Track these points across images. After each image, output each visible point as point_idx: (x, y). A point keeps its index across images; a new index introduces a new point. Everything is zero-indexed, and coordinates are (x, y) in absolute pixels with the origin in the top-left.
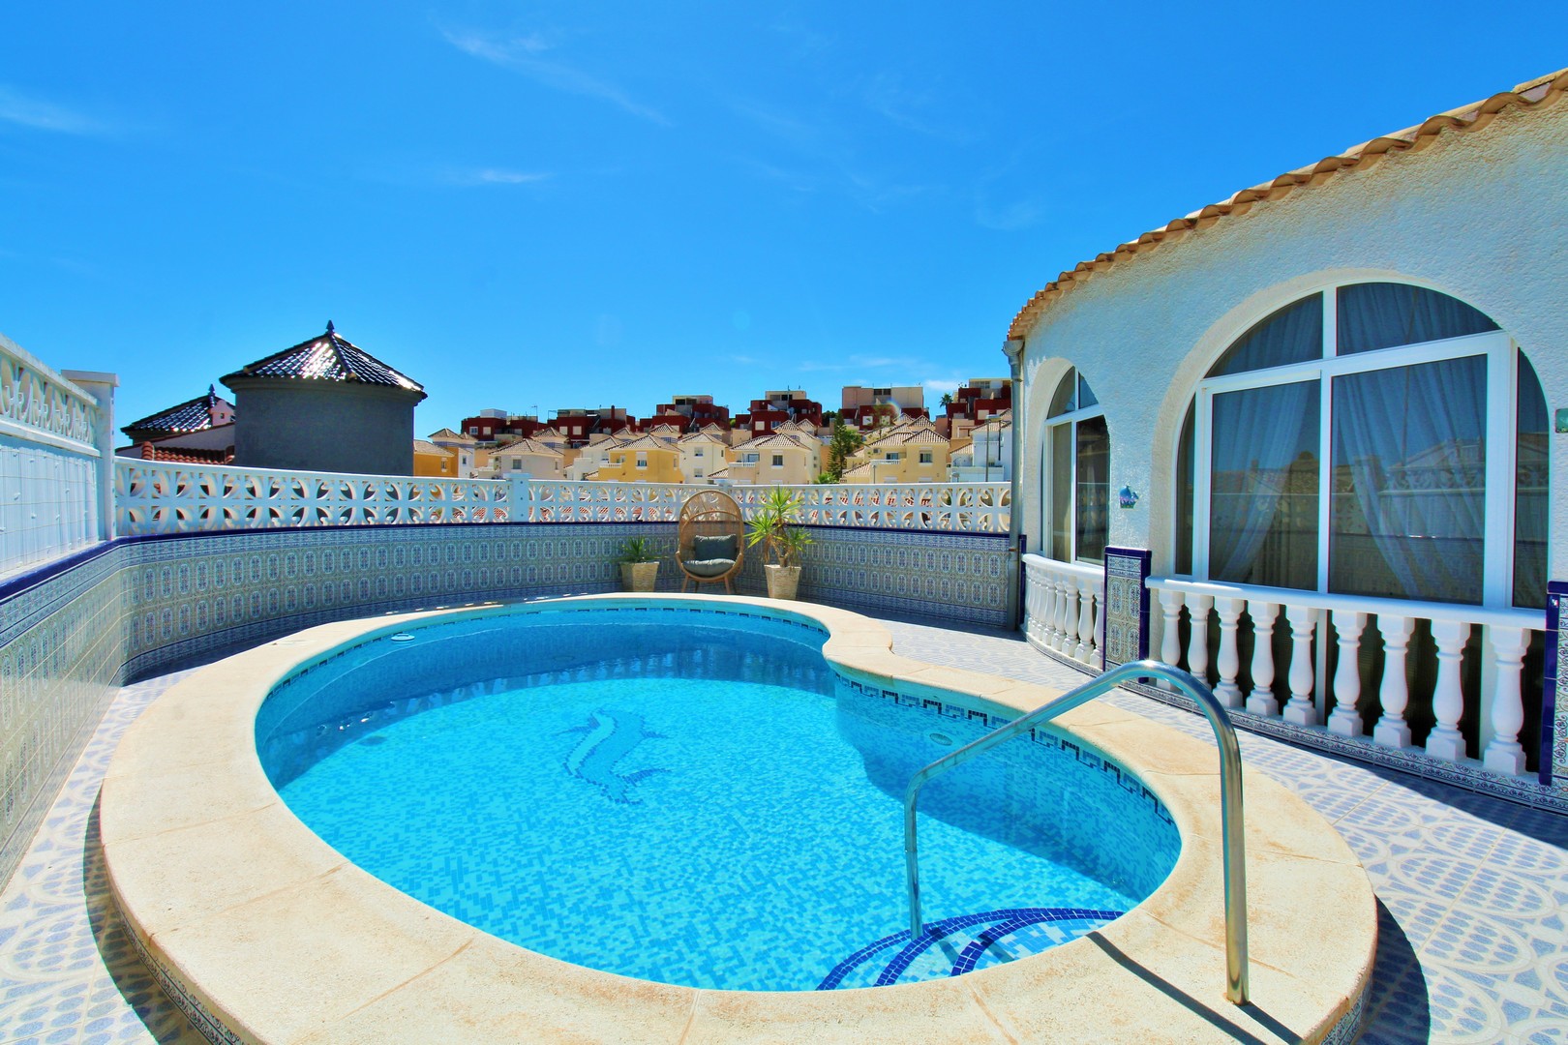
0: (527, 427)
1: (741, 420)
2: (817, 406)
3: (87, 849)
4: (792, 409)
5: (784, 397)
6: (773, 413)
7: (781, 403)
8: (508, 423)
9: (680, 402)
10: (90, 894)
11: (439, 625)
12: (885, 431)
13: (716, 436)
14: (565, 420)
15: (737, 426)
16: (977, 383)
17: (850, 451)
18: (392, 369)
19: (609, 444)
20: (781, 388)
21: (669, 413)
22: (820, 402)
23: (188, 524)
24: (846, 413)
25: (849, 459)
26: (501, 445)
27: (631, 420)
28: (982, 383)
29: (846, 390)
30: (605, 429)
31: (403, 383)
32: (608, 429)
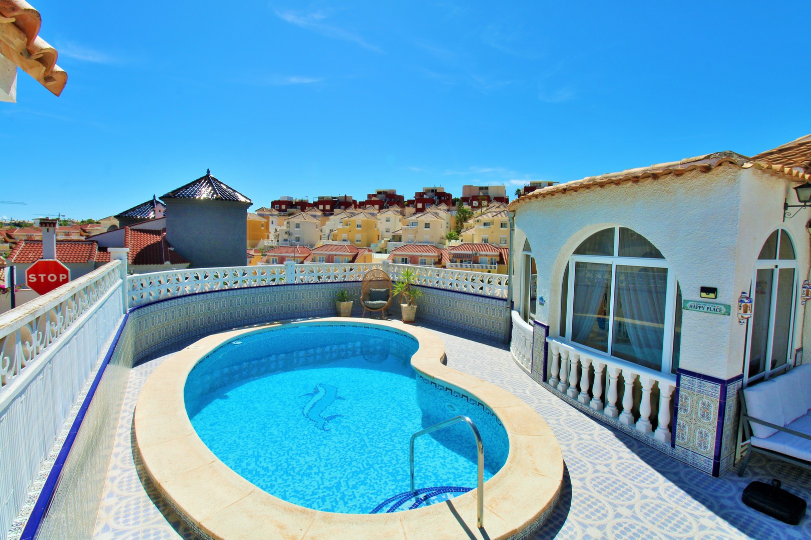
0: (303, 205)
1: (410, 202)
2: (450, 195)
3: (132, 447)
4: (437, 197)
5: (433, 191)
6: (426, 199)
7: (431, 194)
8: (294, 203)
9: (379, 193)
10: (137, 465)
11: (255, 334)
12: (484, 209)
13: (397, 211)
14: (322, 201)
15: (408, 206)
16: (534, 184)
17: (465, 220)
18: (237, 192)
19: (343, 215)
20: (431, 186)
21: (373, 199)
22: (451, 193)
23: (154, 298)
24: (464, 199)
25: (465, 224)
26: (290, 214)
27: (355, 202)
28: (537, 183)
29: (465, 187)
30: (341, 207)
31: (242, 199)
32: (343, 207)
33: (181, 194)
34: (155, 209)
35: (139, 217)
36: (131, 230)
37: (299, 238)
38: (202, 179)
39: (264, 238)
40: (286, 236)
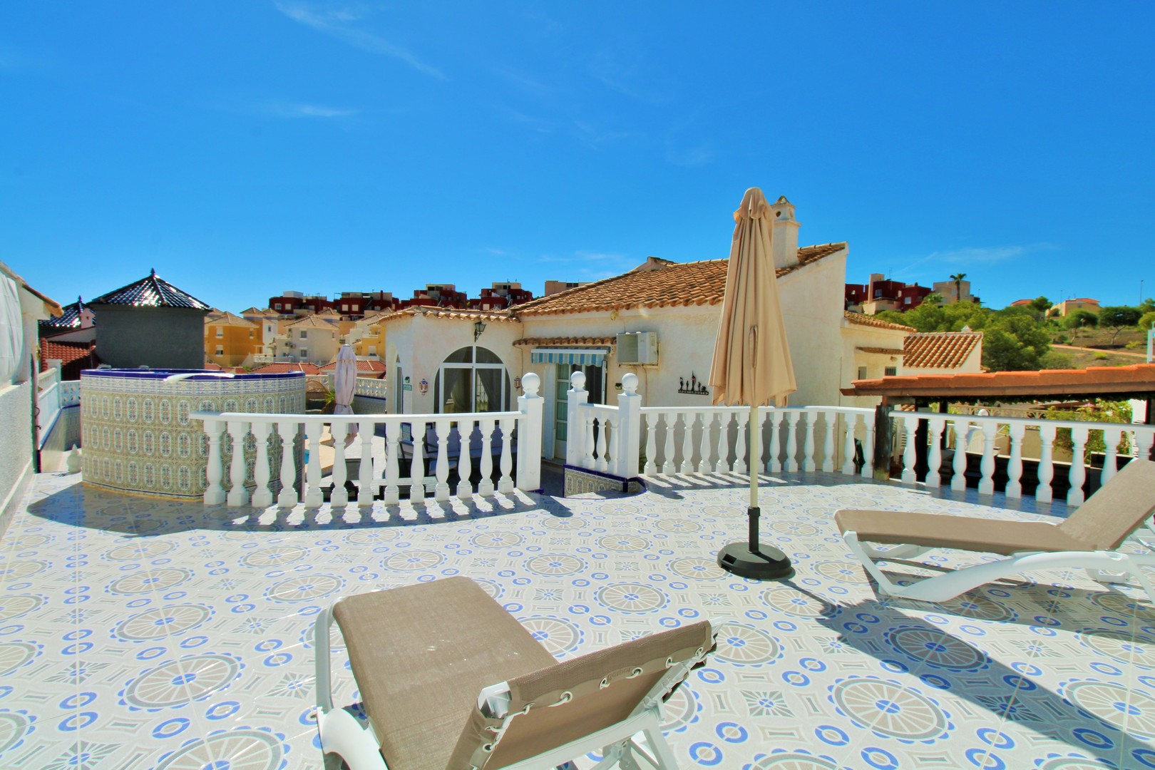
0: (318, 305)
1: (474, 302)
2: (528, 294)
4: (510, 296)
5: (505, 287)
6: (495, 298)
7: (502, 291)
8: (304, 301)
9: (431, 289)
14: (348, 299)
15: (471, 306)
18: (190, 296)
19: (377, 318)
20: (503, 280)
21: (423, 296)
22: (530, 290)
26: (299, 317)
27: (396, 300)
29: (548, 283)
30: (376, 308)
31: (197, 305)
32: (378, 308)
33: (116, 299)
34: (81, 315)
35: (58, 325)
36: (49, 342)
37: (305, 351)
38: (143, 281)
39: (253, 352)
40: (287, 349)
